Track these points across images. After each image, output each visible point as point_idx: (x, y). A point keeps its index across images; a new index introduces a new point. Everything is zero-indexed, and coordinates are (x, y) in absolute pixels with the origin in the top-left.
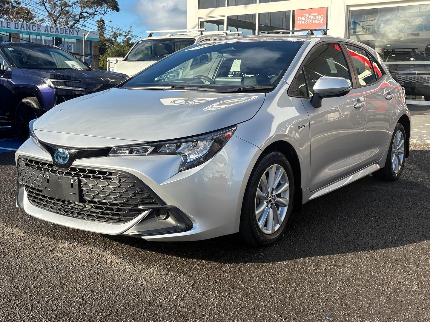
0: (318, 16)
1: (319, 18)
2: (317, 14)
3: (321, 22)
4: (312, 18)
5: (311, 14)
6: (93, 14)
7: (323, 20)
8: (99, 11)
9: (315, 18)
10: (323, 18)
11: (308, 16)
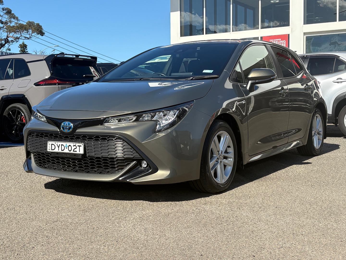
0: (281, 41)
1: (282, 42)
2: (280, 39)
3: (284, 45)
4: (276, 42)
5: (276, 40)
6: (18, 38)
7: (285, 43)
8: (25, 36)
9: (279, 42)
10: (285, 42)
11: (273, 41)
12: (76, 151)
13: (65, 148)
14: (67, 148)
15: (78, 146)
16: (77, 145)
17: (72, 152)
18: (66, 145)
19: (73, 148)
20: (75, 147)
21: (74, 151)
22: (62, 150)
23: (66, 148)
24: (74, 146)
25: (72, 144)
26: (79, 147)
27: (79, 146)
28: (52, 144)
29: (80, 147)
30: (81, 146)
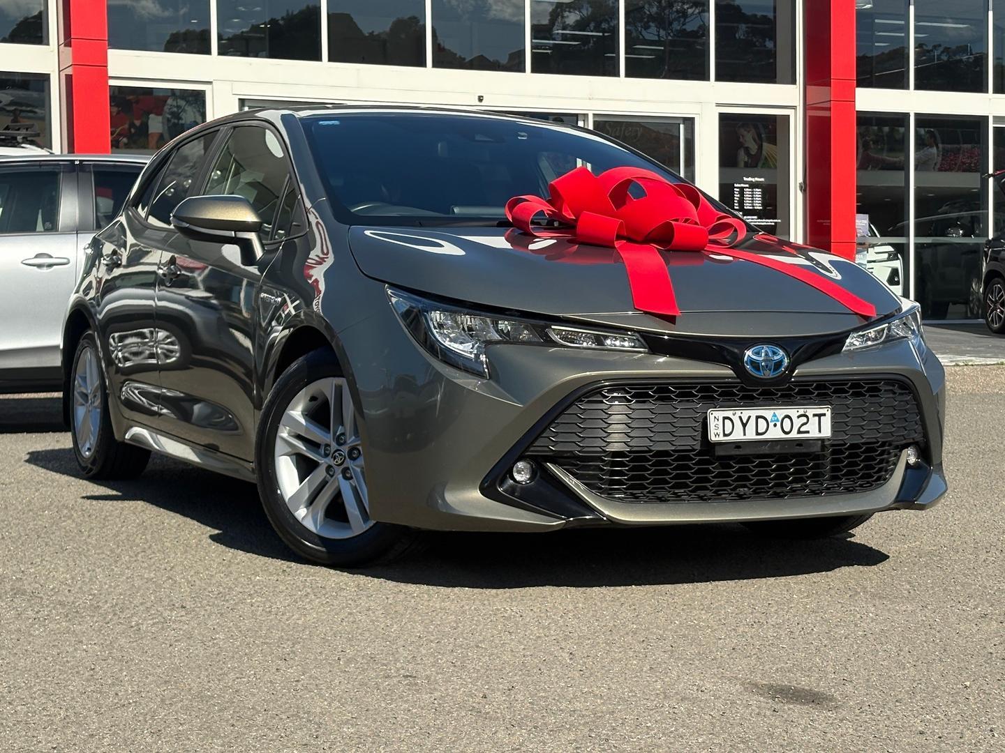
12: (808, 432)
13: (771, 425)
14: (779, 424)
15: (815, 415)
16: (810, 412)
17: (794, 435)
18: (775, 415)
19: (798, 422)
20: (804, 420)
21: (799, 432)
22: (758, 434)
23: (775, 425)
24: (799, 417)
25: (793, 412)
26: (817, 418)
27: (820, 416)
28: (725, 418)
29: (822, 418)
30: (824, 415)
